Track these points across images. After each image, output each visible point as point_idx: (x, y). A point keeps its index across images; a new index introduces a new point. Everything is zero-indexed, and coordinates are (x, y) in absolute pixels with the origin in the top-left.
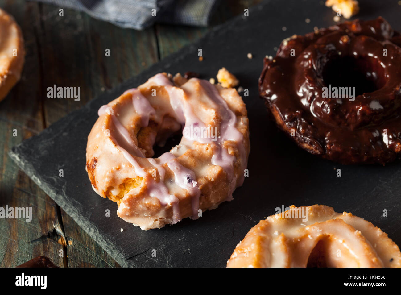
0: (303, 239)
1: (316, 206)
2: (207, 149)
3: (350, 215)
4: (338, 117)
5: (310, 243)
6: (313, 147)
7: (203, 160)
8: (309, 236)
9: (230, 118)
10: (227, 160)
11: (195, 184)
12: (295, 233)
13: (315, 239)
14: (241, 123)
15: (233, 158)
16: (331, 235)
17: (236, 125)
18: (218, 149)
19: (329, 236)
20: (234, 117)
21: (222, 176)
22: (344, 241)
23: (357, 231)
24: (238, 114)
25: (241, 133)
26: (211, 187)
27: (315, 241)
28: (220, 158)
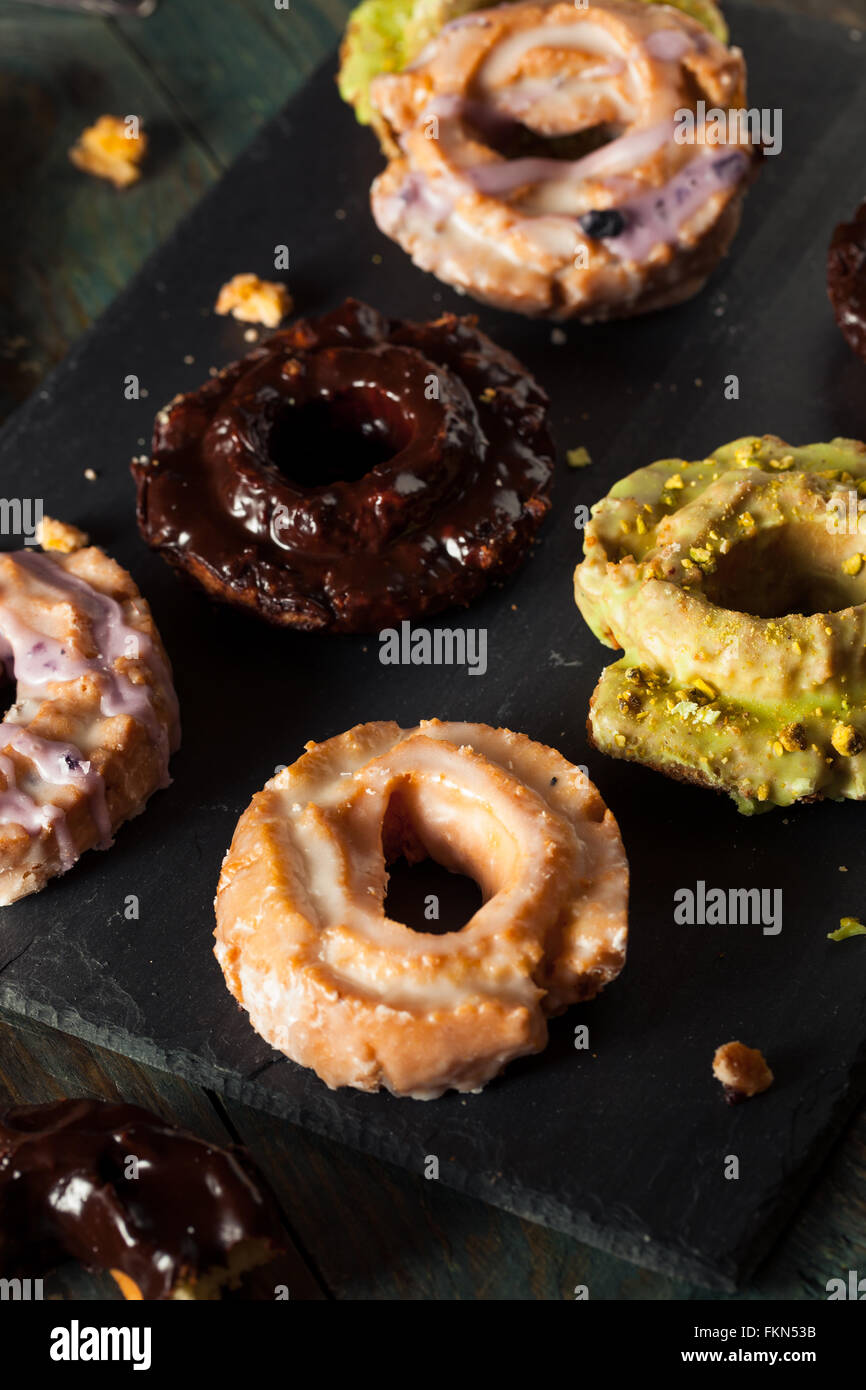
0: (357, 800)
1: (358, 728)
2: (84, 688)
3: (437, 723)
4: (336, 534)
5: (375, 804)
6: (306, 616)
7: (83, 714)
8: (368, 791)
9: (107, 610)
10: (135, 698)
11: (86, 767)
12: (335, 794)
13: (382, 792)
14: (136, 613)
15: (145, 689)
16: (412, 773)
17: (127, 621)
18: (108, 682)
19: (408, 776)
20: (115, 605)
21: (137, 734)
22: (443, 777)
23: (462, 747)
24: (121, 597)
25: (143, 633)
26: (120, 764)
27: (384, 797)
28: (117, 699)
